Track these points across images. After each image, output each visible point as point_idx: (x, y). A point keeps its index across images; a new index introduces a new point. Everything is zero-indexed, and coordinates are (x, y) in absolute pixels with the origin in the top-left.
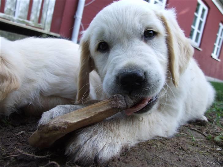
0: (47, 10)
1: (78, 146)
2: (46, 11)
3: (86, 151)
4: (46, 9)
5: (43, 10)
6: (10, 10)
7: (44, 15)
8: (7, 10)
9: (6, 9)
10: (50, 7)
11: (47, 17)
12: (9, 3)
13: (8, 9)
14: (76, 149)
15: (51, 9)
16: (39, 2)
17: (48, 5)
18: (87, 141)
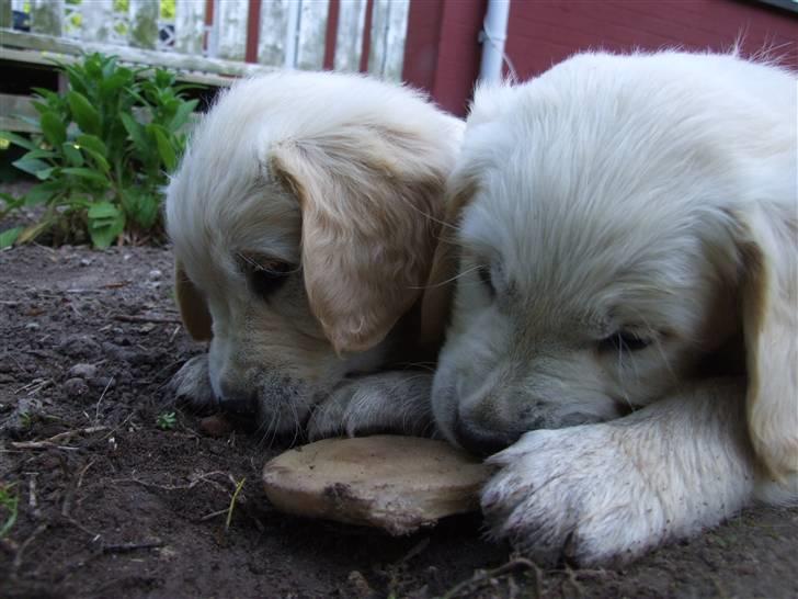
0: (387, 28)
1: (526, 487)
2: (383, 31)
3: (546, 508)
4: (384, 26)
5: (373, 32)
6: (274, 48)
7: (378, 49)
8: (264, 53)
9: (261, 49)
10: (393, 17)
11: (389, 52)
12: (271, 28)
13: (267, 46)
14: (518, 497)
15: (398, 23)
16: (357, 6)
17: (388, 11)
18: (553, 478)
